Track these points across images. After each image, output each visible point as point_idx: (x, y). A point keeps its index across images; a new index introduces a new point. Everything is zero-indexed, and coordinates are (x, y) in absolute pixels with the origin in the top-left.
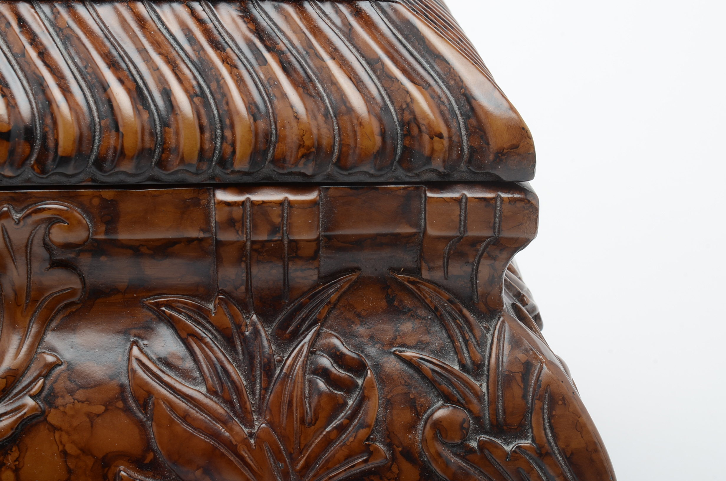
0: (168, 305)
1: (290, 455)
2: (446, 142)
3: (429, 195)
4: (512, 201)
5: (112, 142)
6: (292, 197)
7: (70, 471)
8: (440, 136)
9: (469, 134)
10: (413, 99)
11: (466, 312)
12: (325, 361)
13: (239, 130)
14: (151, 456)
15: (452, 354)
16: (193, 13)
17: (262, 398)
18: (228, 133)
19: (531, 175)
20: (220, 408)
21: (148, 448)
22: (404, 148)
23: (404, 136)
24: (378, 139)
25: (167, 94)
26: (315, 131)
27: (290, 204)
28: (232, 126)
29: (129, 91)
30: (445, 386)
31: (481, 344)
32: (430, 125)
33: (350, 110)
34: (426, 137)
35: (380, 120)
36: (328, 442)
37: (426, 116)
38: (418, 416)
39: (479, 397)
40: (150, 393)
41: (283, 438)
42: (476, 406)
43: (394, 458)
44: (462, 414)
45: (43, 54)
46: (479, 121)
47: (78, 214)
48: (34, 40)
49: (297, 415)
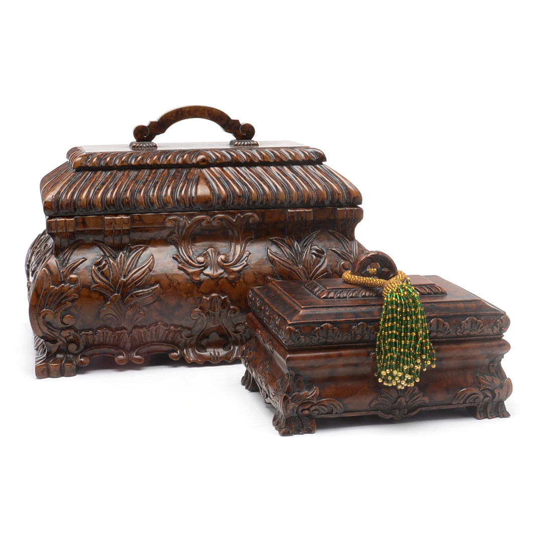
0: (275, 239)
1: (308, 273)
2: (341, 196)
3: (338, 209)
4: (357, 210)
5: (265, 198)
6: (306, 210)
7: (256, 279)
8: (340, 194)
9: (346, 194)
10: (333, 187)
11: (346, 239)
12: (314, 252)
13: (294, 195)
14: (275, 275)
15: (344, 249)
16: (278, 169)
17: (300, 260)
18: (291, 195)
19: (360, 203)
20: (291, 262)
21: (274, 273)
22: (332, 198)
23: (331, 195)
24: (326, 195)
25: (276, 186)
26: (311, 194)
27: (306, 212)
28: (292, 193)
29: (267, 186)
30: (343, 256)
31: (351, 246)
32: (337, 192)
33: (319, 189)
34: (337, 195)
35: (326, 191)
36: (317, 270)
37: (336, 190)
38: (338, 263)
39: (352, 258)
40: (274, 259)
41: (307, 269)
42: (351, 261)
43: (333, 274)
44: (348, 263)
45: (245, 178)
46: (349, 191)
47: (256, 216)
48: (242, 175)
49: (309, 264)
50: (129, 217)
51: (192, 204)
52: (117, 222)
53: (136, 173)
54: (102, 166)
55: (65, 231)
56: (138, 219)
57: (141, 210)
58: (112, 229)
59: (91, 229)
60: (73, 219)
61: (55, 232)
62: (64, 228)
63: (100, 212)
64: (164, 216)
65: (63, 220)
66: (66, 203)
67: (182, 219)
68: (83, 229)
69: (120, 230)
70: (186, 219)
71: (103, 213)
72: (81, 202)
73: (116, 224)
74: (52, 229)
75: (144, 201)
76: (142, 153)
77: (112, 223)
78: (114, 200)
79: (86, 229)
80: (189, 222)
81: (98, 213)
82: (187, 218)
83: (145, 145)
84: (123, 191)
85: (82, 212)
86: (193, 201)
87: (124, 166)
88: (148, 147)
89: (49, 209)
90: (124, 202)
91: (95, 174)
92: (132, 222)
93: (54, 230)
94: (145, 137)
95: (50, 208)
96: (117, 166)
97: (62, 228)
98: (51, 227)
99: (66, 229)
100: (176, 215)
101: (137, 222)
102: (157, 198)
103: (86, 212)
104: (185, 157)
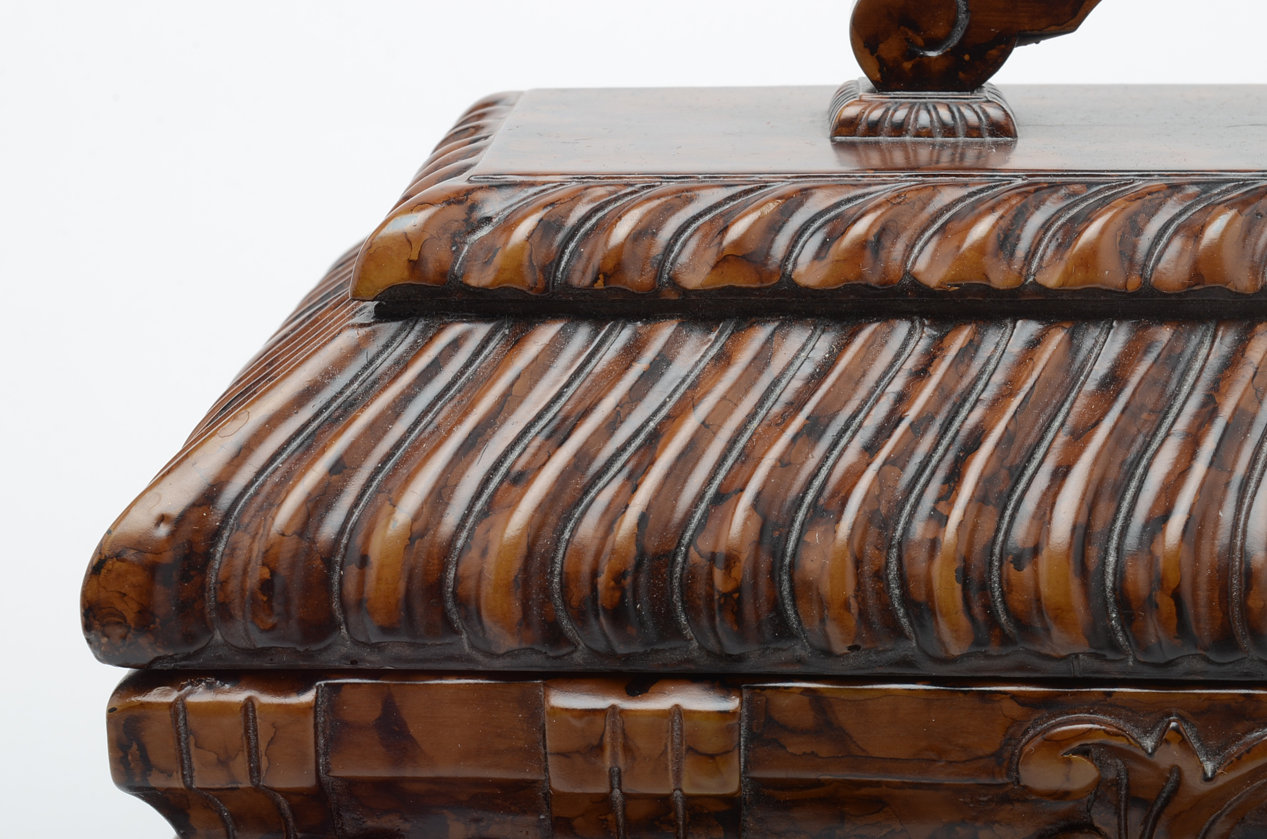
50: (732, 704)
51: (1239, 628)
52: (642, 744)
53: (823, 345)
54: (567, 285)
55: (245, 783)
56: (808, 718)
57: (828, 653)
58: (603, 789)
59: (446, 771)
60: (308, 697)
61: (177, 783)
62: (240, 765)
63: (510, 654)
64: (1013, 710)
65: (239, 696)
66: (252, 582)
67: (1149, 743)
68: (383, 772)
69: (665, 801)
70: (1184, 742)
71: (535, 662)
72: (372, 573)
73: (628, 749)
74: (147, 766)
75: (859, 585)
76: (882, 191)
77: (599, 748)
78: (618, 577)
79: (408, 773)
80: (1209, 767)
81: (498, 665)
82: (1189, 733)
83: (924, 119)
84: (700, 496)
85: (376, 647)
86: (1245, 609)
87: (730, 290)
88: (949, 131)
89: (122, 621)
90: (701, 589)
91: (516, 342)
92: (753, 738)
93: (169, 774)
94: (932, 54)
95: (130, 611)
96: (685, 292)
97: (224, 762)
98: (142, 749)
99: (255, 771)
100: (1107, 705)
101: (796, 746)
102: (963, 575)
103: (407, 652)
104: (1214, 230)
